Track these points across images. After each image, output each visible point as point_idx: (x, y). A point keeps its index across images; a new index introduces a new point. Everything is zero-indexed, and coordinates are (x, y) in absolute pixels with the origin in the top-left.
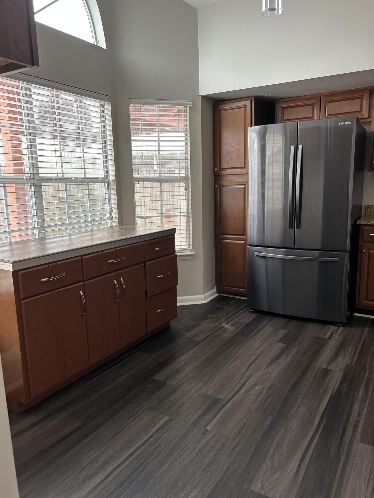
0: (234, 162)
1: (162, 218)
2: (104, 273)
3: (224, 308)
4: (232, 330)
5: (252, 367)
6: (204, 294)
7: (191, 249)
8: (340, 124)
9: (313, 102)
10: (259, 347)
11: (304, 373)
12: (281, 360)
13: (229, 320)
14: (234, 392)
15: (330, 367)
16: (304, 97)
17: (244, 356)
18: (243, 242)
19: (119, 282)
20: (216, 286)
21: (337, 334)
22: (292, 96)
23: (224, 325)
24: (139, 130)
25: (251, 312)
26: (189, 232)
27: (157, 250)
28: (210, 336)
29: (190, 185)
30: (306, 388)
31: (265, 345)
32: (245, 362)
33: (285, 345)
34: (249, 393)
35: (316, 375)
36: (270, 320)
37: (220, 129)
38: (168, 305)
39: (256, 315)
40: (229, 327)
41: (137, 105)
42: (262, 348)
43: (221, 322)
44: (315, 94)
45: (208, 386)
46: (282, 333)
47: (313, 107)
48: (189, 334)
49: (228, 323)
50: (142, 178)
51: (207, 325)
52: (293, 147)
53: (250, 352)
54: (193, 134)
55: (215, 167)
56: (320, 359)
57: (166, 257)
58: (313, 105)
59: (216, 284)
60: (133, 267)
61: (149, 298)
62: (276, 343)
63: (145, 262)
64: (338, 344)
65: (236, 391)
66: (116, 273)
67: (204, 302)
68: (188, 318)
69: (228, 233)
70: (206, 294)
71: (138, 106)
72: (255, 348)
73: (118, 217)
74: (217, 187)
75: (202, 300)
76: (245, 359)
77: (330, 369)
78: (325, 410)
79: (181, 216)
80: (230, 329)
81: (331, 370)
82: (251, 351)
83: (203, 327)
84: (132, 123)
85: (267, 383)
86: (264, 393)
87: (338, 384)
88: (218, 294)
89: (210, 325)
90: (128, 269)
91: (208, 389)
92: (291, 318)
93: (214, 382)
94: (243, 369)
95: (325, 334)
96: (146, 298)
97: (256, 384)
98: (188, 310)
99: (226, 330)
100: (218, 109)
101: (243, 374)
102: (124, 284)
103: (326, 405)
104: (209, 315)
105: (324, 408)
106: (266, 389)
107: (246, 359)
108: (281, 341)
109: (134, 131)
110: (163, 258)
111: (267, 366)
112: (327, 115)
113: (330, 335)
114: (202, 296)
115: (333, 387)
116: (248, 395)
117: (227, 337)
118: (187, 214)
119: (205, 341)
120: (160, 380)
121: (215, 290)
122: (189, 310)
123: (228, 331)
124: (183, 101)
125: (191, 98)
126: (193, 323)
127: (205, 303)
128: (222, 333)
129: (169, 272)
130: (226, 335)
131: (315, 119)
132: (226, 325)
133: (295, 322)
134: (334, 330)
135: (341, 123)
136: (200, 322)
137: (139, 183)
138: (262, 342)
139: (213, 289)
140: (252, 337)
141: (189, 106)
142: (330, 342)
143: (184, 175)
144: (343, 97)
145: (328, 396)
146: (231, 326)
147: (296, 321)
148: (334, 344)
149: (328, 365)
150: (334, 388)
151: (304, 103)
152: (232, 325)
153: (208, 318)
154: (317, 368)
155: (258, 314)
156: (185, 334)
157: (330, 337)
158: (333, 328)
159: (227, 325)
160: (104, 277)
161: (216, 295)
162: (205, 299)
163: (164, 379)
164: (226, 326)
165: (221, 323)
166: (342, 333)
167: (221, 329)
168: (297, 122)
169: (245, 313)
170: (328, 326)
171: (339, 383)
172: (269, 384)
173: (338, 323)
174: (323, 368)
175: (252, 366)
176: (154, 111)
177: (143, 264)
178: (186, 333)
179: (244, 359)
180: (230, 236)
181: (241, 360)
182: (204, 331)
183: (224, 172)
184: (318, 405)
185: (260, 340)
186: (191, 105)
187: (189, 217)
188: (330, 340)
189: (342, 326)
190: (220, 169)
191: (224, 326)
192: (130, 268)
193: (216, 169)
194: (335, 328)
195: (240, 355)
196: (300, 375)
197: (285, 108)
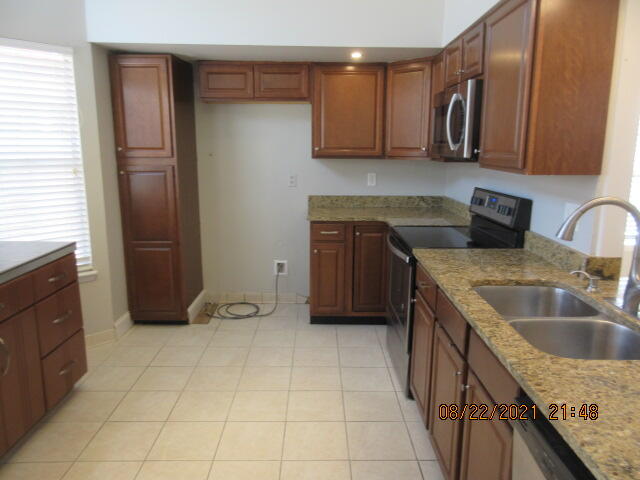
0: (147, 140)
9: (244, 70)
16: (234, 63)
18: (168, 249)
22: (218, 60)
37: (123, 93)
47: (245, 76)
55: (117, 146)
69: (145, 238)
74: (124, 174)
100: (117, 65)
112: (262, 89)
144: (279, 70)
151: (234, 70)
177: (33, 307)
180: (148, 242)
183: (133, 153)
190: (126, 149)
193: (120, 149)
197: (209, 73)
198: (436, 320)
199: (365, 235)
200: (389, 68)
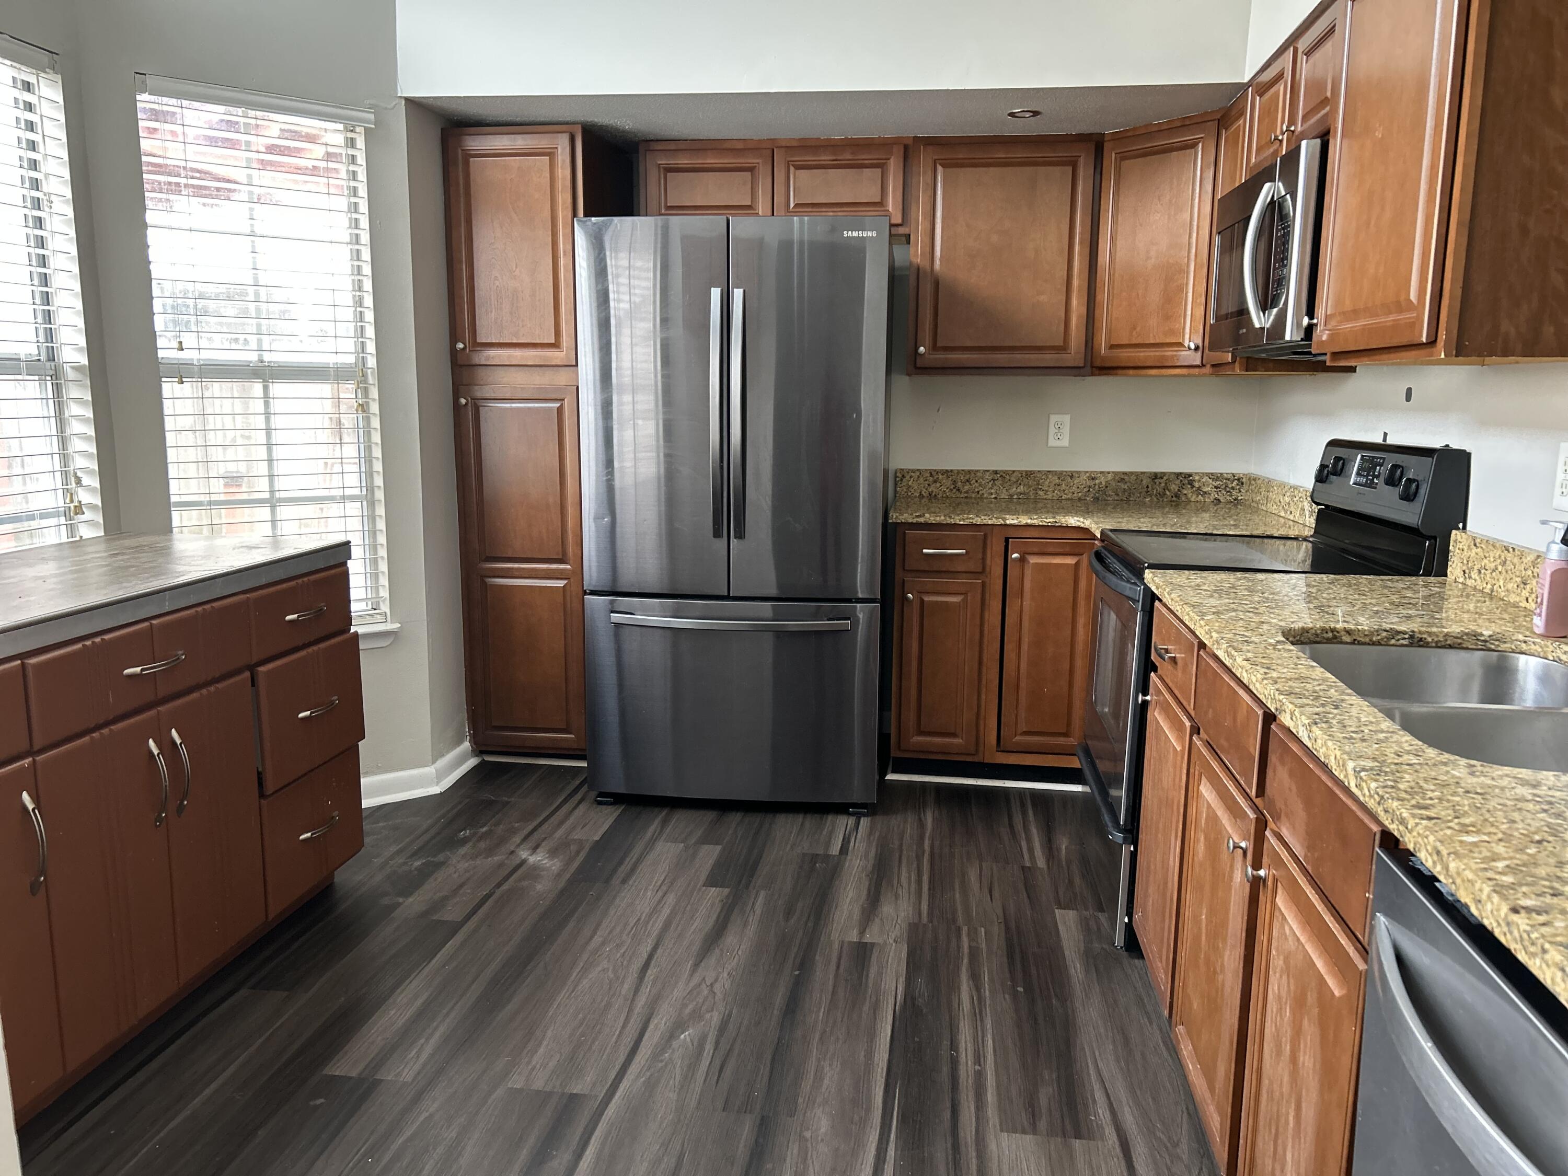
0: (521, 325)
1: (273, 507)
2: (111, 718)
3: (508, 803)
4: (554, 868)
5: (651, 973)
6: (434, 762)
7: (385, 613)
8: (846, 235)
9: (751, 160)
10: (655, 910)
11: (805, 965)
12: (730, 939)
13: (536, 836)
14: (617, 1063)
15: (868, 938)
16: (727, 145)
17: (617, 945)
18: (561, 584)
19: (169, 748)
20: (469, 731)
21: (859, 836)
22: (690, 138)
23: (524, 857)
24: (176, 189)
25: (600, 803)
26: (376, 553)
27: (291, 621)
28: (487, 900)
29: (374, 393)
30: (822, 1010)
31: (671, 899)
32: (625, 963)
33: (727, 891)
34: (663, 1058)
35: (838, 967)
36: (665, 822)
37: (471, 214)
38: (336, 813)
39: (620, 810)
40: (544, 862)
41: (165, 100)
42: (666, 911)
43: (512, 848)
44: (758, 138)
45: (529, 1063)
46: (710, 854)
47: (752, 175)
48: (414, 904)
49: (535, 849)
50: (193, 364)
51: (467, 864)
52: (716, 294)
53: (632, 928)
54: (380, 223)
55: (454, 338)
56: (836, 918)
57: (322, 645)
58: (751, 169)
59: (471, 726)
60: (212, 689)
61: (269, 796)
62: (700, 890)
63: (252, 668)
64: (870, 868)
65: (622, 1059)
66: (152, 713)
67: (436, 790)
68: (394, 849)
69: (510, 555)
70: (442, 762)
71: (169, 104)
72: (644, 915)
73: (100, 504)
74: (466, 404)
75: (430, 784)
76: (623, 955)
77: (870, 941)
78: (890, 1061)
79: (344, 498)
80: (548, 865)
81: (873, 944)
82: (632, 925)
83: (455, 872)
84: (149, 164)
85: (708, 1016)
86: (709, 1047)
87: (902, 980)
88: (476, 758)
89: (478, 862)
90: (195, 695)
91: (533, 1069)
92: (724, 806)
93: (545, 1043)
94: (626, 986)
95: (828, 844)
96: (262, 795)
97: (678, 1026)
98: (385, 824)
99: (535, 873)
100: (460, 152)
101: (629, 1002)
102: (184, 751)
103: (890, 1047)
104: (464, 829)
105: (886, 1056)
106: (711, 1034)
107: (624, 952)
108: (713, 881)
109: (153, 191)
110: (315, 648)
111: (696, 965)
112: (792, 205)
113: (842, 845)
114: (430, 770)
115: (894, 993)
116: (663, 1063)
117: (545, 895)
118: (364, 492)
119: (475, 918)
120: (354, 1074)
121: (467, 745)
122: (390, 823)
123: (545, 873)
124: (341, 108)
125: (373, 102)
126: (417, 863)
127: (441, 793)
128: (525, 883)
129: (336, 697)
130: (539, 887)
131: (760, 213)
132: (531, 855)
133: (735, 818)
134: (849, 827)
135: (850, 232)
136: (441, 857)
137: (184, 380)
138: (660, 894)
139: (460, 742)
140: (624, 881)
141: (366, 129)
142: (847, 864)
143: (351, 359)
144: (834, 158)
145: (886, 1020)
146: (547, 856)
147: (738, 814)
148: (860, 868)
149: (862, 933)
150: (896, 994)
151: (726, 161)
152: (553, 853)
153: (464, 841)
154: (836, 946)
155: (623, 807)
156: (400, 904)
157: (844, 850)
158: (843, 823)
159: (534, 856)
160: (110, 730)
161: (472, 762)
162: (439, 777)
163: (365, 1069)
164: (532, 859)
165: (512, 852)
166: (870, 834)
167: (520, 872)
168: (724, 217)
169: (582, 808)
170: (830, 818)
171: (904, 979)
172: (715, 1018)
173: (854, 805)
174: (850, 942)
175: (649, 972)
176: (233, 130)
177: (247, 674)
178: (401, 900)
179: (619, 955)
180: (516, 565)
181: (609, 959)
182: (461, 886)
183: (489, 356)
184: (869, 1055)
185: (651, 887)
186: (373, 126)
187: (372, 504)
188: (846, 858)
189: (865, 815)
190: (473, 347)
191: (524, 862)
192: (204, 691)
193: (460, 346)
194: (850, 822)
195: (603, 943)
196: (797, 973)
197: (669, 170)
198: (1196, 730)
199: (1033, 560)
200: (1107, 146)
